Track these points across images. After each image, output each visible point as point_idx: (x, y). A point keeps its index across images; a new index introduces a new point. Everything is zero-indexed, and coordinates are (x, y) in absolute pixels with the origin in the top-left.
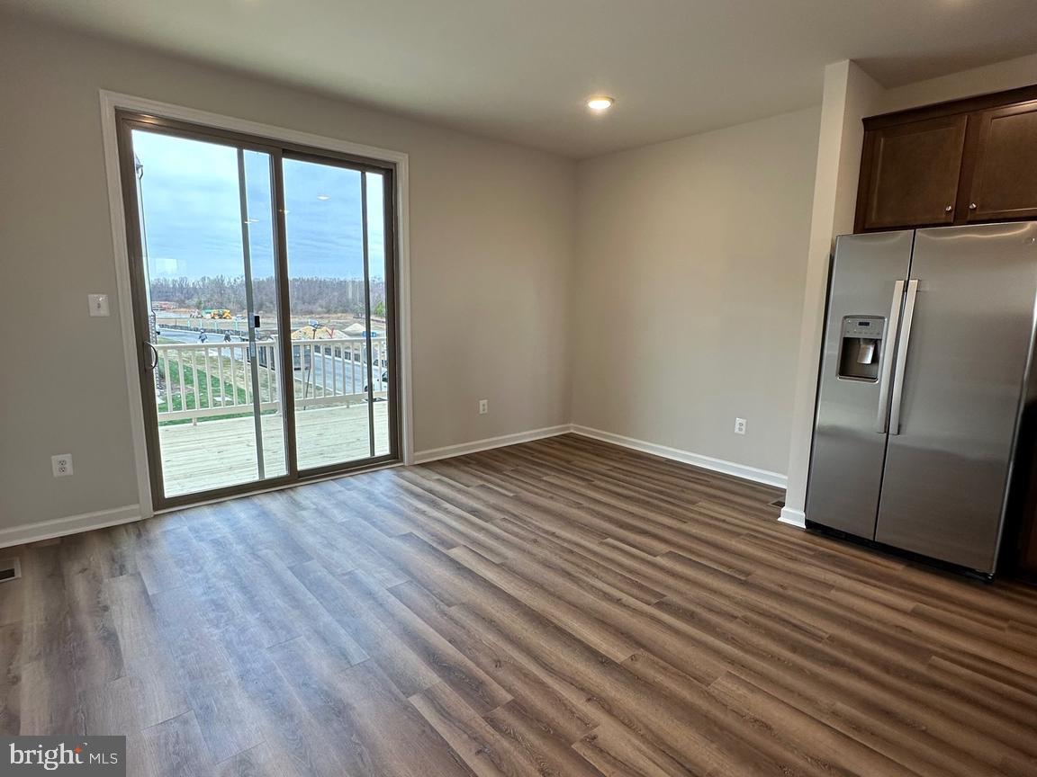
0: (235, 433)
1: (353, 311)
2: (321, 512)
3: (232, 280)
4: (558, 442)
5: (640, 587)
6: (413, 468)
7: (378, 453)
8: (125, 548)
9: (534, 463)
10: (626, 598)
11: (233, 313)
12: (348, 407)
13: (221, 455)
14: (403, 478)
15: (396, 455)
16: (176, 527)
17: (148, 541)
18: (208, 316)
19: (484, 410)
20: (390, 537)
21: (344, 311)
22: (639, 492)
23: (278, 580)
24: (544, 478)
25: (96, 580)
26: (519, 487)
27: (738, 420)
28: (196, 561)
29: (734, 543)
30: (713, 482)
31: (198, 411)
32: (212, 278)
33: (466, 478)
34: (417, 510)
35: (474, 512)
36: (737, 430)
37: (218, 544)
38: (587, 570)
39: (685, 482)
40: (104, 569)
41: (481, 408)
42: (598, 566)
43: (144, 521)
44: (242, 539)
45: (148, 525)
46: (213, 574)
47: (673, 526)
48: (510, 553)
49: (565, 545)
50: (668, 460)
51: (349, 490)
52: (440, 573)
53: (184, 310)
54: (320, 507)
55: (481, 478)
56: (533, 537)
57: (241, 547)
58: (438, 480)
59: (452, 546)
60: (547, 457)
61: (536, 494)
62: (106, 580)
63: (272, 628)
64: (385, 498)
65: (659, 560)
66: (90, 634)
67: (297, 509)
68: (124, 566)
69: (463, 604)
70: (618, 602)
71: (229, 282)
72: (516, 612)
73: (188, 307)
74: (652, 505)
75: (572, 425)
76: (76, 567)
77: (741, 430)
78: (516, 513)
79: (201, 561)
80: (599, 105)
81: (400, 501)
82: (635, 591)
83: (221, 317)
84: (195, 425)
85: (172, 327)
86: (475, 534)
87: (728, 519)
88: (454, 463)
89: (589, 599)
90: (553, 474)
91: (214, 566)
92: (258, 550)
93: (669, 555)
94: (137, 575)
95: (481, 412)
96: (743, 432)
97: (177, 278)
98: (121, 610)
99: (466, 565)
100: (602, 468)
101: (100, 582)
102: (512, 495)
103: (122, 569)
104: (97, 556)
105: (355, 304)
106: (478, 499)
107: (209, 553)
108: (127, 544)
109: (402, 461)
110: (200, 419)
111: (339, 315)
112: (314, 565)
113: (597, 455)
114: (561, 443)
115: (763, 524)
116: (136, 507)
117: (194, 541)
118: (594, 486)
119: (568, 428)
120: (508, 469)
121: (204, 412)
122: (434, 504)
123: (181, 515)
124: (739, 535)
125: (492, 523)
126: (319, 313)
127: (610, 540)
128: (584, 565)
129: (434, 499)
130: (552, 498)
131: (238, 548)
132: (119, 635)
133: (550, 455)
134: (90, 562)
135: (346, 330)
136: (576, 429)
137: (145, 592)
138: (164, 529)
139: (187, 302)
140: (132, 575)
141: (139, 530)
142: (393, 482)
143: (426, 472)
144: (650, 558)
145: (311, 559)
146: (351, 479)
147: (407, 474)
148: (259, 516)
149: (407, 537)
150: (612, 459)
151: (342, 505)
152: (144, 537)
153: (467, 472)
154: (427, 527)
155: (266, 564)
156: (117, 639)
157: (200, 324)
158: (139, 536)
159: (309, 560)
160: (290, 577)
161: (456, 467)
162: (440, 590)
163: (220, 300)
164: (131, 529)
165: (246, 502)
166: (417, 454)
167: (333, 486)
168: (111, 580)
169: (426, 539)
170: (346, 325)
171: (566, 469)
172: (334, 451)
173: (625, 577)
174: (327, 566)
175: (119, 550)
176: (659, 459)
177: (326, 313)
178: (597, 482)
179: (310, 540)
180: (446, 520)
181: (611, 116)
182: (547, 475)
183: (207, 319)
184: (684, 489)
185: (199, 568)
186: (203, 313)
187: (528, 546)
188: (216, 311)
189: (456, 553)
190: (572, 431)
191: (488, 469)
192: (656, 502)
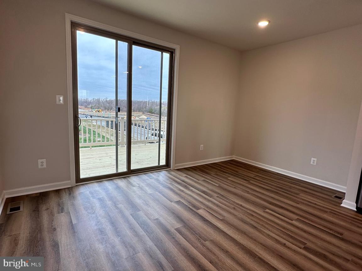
0: (105, 152)
1: (142, 111)
2: (141, 188)
3: (103, 100)
4: (229, 163)
5: (291, 237)
6: (175, 171)
7: (161, 164)
8: (64, 200)
9: (224, 172)
10: (288, 244)
11: (102, 110)
12: (145, 145)
13: (100, 161)
14: (171, 175)
15: (168, 165)
16: (84, 191)
17: (73, 197)
18: (94, 111)
19: (202, 149)
20: (171, 202)
21: (139, 111)
22: (271, 187)
23: (127, 221)
24: (229, 178)
25: (52, 214)
26: (221, 182)
27: (313, 159)
28: (92, 208)
29: (325, 216)
30: (302, 184)
31: (92, 143)
32: (96, 99)
33: (197, 176)
34: (180, 190)
35: (204, 192)
36: (312, 163)
37: (101, 200)
38: (262, 225)
39: (290, 184)
40: (55, 210)
41: (201, 148)
42: (268, 224)
43: (72, 187)
44: (111, 198)
45: (74, 190)
46: (99, 215)
47: (294, 205)
48: (225, 214)
49: (248, 211)
50: (278, 173)
51: (151, 179)
52: (196, 222)
53: (87, 109)
54: (140, 186)
55: (202, 176)
56: (233, 206)
57: (110, 202)
58: (186, 176)
59: (198, 208)
60: (228, 169)
61: (228, 185)
62: (56, 215)
63: (126, 247)
64: (165, 183)
65: (294, 222)
66: (47, 243)
67: (132, 186)
68: (63, 208)
69: (211, 240)
70: (284, 245)
71: (102, 100)
72: (237, 247)
73: (88, 108)
74: (280, 194)
75: (234, 156)
76: (44, 208)
77: (313, 163)
78: (222, 194)
79: (94, 208)
80: (263, 24)
81: (173, 185)
82: (291, 240)
83: (98, 112)
84: (91, 149)
85: (83, 114)
86: (207, 203)
87: (317, 203)
88: (191, 170)
89: (270, 242)
90: (233, 177)
91: (100, 212)
92: (117, 205)
93: (297, 220)
94: (68, 213)
95: (201, 149)
96: (315, 164)
97: (85, 98)
98: (61, 230)
99: (207, 218)
100: (252, 176)
101: (53, 215)
102: (218, 185)
103: (62, 210)
104: (53, 202)
105: (143, 109)
106: (205, 186)
107: (97, 204)
108: (65, 197)
109: (170, 167)
110: (92, 147)
111: (137, 112)
112: (141, 213)
113: (247, 169)
114: (231, 163)
115: (334, 206)
116: (70, 181)
117: (91, 198)
118: (251, 183)
119: (233, 157)
120: (213, 173)
121: (95, 144)
122: (186, 187)
123: (86, 186)
124: (327, 212)
125: (213, 198)
127: (267, 210)
128: (261, 223)
129: (186, 186)
130: (235, 188)
131: (109, 203)
132: (60, 244)
133: (228, 168)
134: (50, 205)
135: (140, 117)
136: (236, 158)
137: (71, 222)
138: (80, 192)
139: (88, 106)
140: (66, 213)
141: (70, 192)
142: (168, 176)
143: (180, 173)
144: (290, 221)
145: (139, 210)
146: (151, 174)
147: (173, 173)
148: (117, 188)
149: (178, 202)
150: (253, 171)
151: (149, 185)
152: (72, 195)
153: (197, 174)
154: (186, 198)
155: (121, 212)
156: (58, 247)
157: (91, 114)
158: (70, 194)
159: (139, 211)
160: (131, 218)
161: (191, 171)
162: (198, 232)
163: (98, 106)
164: (67, 190)
165: (111, 182)
166: (176, 165)
167: (144, 177)
168: (58, 215)
169: (186, 204)
170: (139, 116)
171: (236, 175)
172: (143, 162)
173: (282, 231)
174: (147, 214)
175: (62, 200)
176: (272, 172)
178: (251, 181)
179: (138, 201)
180: (193, 195)
181: (267, 28)
182: (230, 177)
183: (94, 112)
184: (291, 187)
185: (94, 212)
186: (93, 110)
187: (232, 211)
188: (97, 110)
189: (201, 212)
190: (234, 159)
191: (204, 173)
192: (281, 193)
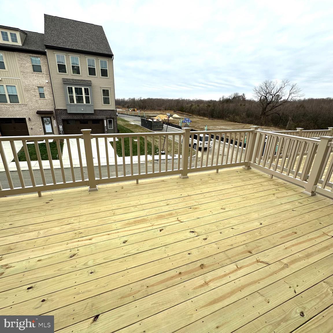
11: (137, 110)
18: (131, 110)
21: (171, 110)
32: (132, 98)
53: (124, 108)
71: (137, 99)
105: (174, 107)
111: (169, 111)
126: (162, 110)
139: (124, 106)
163: (134, 105)
177: (165, 110)
186: (129, 109)
188: (133, 109)
